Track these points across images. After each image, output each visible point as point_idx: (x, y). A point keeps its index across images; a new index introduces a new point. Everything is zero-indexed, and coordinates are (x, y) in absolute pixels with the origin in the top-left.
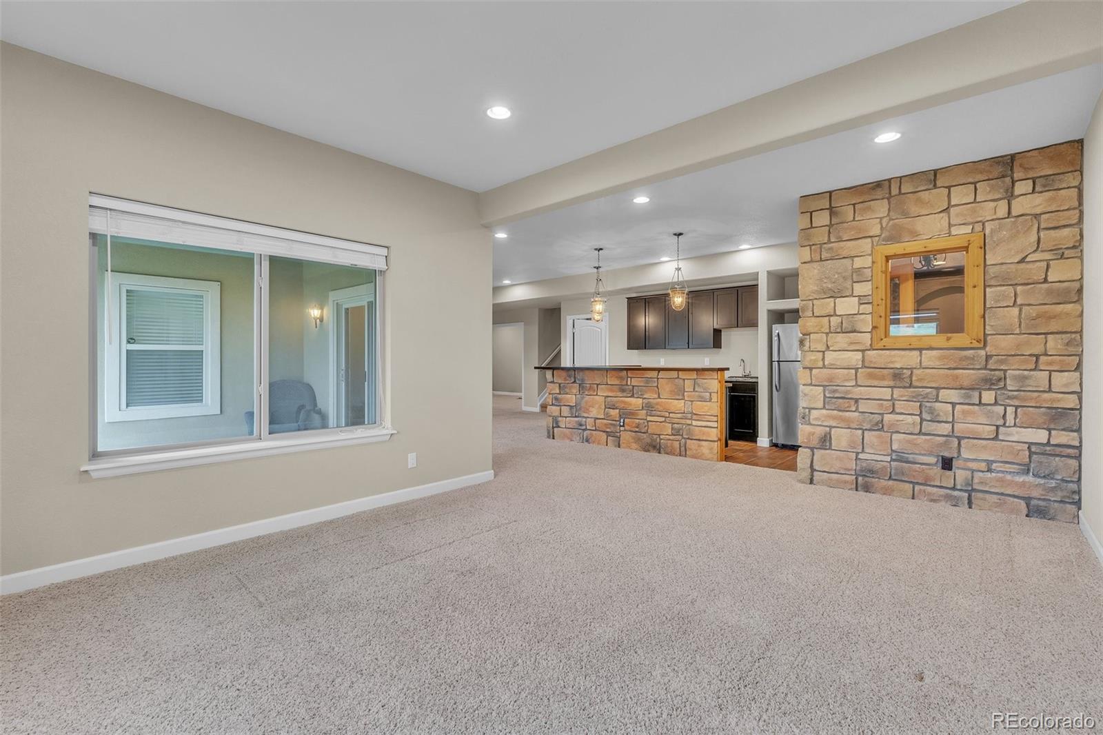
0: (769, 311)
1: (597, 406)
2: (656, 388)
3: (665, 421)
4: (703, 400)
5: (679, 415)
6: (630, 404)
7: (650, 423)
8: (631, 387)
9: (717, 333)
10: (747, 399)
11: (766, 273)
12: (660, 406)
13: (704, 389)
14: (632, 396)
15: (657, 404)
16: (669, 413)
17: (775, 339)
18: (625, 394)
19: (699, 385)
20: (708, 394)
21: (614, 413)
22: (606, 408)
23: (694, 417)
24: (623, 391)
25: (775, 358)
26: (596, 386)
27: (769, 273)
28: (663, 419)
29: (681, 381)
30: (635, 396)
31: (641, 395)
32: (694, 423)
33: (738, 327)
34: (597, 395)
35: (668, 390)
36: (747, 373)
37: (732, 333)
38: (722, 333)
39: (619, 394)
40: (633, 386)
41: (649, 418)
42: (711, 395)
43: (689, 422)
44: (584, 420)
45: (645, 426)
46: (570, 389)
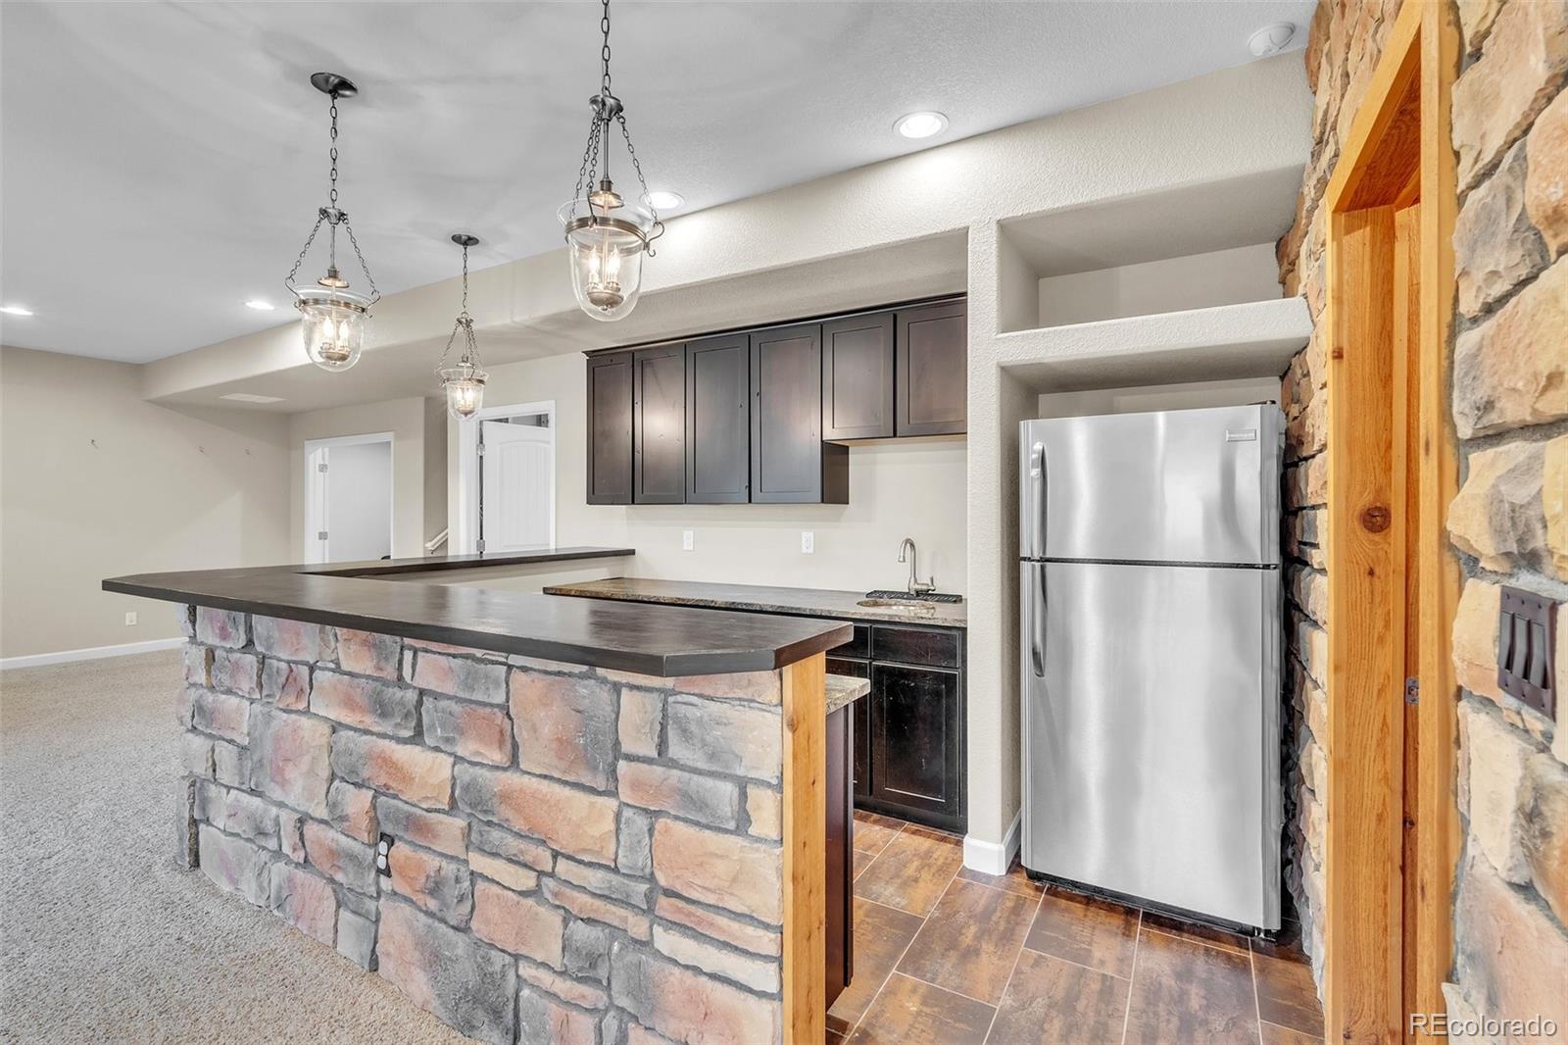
0: (1004, 370)
1: (306, 760)
2: (499, 715)
3: (535, 893)
4: (697, 811)
5: (595, 879)
6: (407, 779)
7: (481, 885)
8: (411, 696)
9: (835, 456)
10: (927, 685)
11: (994, 227)
12: (518, 810)
13: (712, 757)
14: (417, 737)
15: (505, 797)
16: (556, 855)
17: (1029, 474)
18: (386, 727)
19: (685, 733)
20: (728, 789)
21: (356, 802)
22: (333, 777)
23: (664, 905)
24: (383, 710)
25: (1029, 545)
26: (305, 670)
27: (1005, 228)
28: (528, 880)
29: (604, 695)
30: (429, 740)
31: (447, 740)
32: (666, 941)
33: (895, 436)
34: (307, 712)
35: (547, 730)
36: (924, 580)
37: (880, 456)
38: (851, 457)
39: (370, 721)
40: (422, 692)
41: (479, 862)
42: (743, 796)
43: (638, 927)
44: (274, 811)
45: (461, 899)
46: (232, 676)
